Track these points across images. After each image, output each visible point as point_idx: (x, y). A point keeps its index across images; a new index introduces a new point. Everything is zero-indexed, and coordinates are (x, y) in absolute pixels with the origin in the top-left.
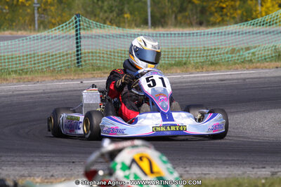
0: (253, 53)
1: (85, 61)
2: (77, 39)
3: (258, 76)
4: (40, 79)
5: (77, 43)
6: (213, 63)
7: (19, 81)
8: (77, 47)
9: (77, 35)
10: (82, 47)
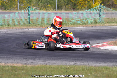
0: (87, 21)
1: (31, 22)
2: (29, 14)
3: (86, 29)
4: (15, 28)
5: (29, 16)
6: (74, 24)
7: (8, 29)
8: (29, 17)
9: (29, 13)
10: (31, 17)
